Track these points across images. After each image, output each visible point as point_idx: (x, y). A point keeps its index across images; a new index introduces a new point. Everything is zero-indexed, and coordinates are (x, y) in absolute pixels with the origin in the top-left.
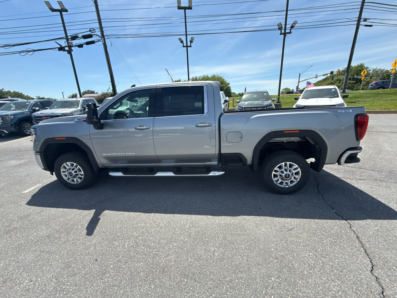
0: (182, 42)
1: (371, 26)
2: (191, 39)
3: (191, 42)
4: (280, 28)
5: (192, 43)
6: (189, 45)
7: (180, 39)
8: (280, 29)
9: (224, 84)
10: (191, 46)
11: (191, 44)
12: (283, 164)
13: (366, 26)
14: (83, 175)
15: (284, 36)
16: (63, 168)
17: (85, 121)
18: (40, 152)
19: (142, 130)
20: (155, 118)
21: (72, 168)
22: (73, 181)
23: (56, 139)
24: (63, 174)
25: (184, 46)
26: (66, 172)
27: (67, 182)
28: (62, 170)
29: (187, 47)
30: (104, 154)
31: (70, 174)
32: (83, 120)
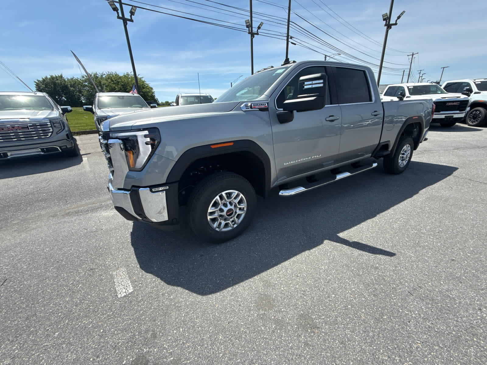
0: (115, 9)
1: (295, 44)
2: (132, 9)
3: (132, 13)
5: (133, 16)
7: (112, 5)
8: (247, 27)
10: (131, 20)
11: (131, 16)
12: (405, 146)
13: (292, 43)
14: (245, 209)
15: (252, 37)
16: (213, 206)
17: (261, 110)
18: (168, 182)
19: (332, 121)
20: (340, 105)
21: (229, 200)
22: (226, 225)
23: (213, 147)
24: (210, 219)
25: (119, 17)
26: (216, 212)
27: (217, 231)
28: (210, 210)
29: (125, 21)
30: (286, 164)
31: (228, 214)
32: (258, 107)
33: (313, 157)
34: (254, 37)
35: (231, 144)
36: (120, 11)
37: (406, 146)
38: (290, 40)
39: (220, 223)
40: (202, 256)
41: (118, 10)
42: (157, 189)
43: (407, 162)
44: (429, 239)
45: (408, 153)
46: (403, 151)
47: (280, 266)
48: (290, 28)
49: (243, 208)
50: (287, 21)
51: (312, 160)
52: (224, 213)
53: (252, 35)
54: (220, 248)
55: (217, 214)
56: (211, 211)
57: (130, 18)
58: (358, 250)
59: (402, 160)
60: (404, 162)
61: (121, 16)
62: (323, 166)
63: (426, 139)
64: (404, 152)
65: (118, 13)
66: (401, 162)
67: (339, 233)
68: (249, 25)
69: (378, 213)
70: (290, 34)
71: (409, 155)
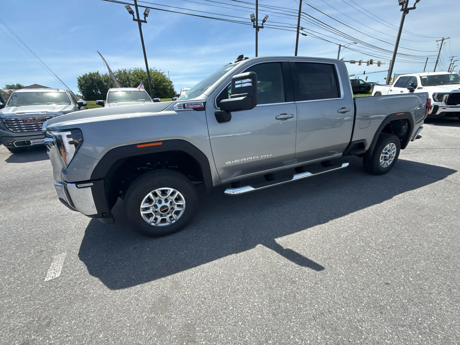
0: (131, 12)
1: (306, 35)
2: (146, 11)
3: (146, 15)
4: (253, 19)
5: (146, 17)
6: (142, 18)
7: (128, 8)
8: (253, 21)
9: (167, 82)
10: (145, 22)
11: (145, 18)
12: (388, 145)
13: (303, 34)
14: (184, 206)
15: (257, 30)
16: (146, 202)
17: (196, 109)
18: (92, 179)
19: (286, 119)
20: (296, 102)
21: (165, 197)
22: (164, 221)
23: (139, 146)
24: (143, 214)
25: (134, 20)
26: (151, 208)
27: (153, 226)
28: (142, 206)
29: (140, 22)
30: (229, 163)
31: (163, 210)
32: (192, 107)
33: (261, 157)
34: (259, 30)
35: (160, 143)
36: (135, 14)
37: (390, 145)
38: (300, 31)
39: (156, 219)
40: (135, 248)
41: (133, 13)
42: (82, 185)
43: (391, 162)
44: (373, 254)
45: (394, 153)
46: (385, 150)
47: (199, 267)
48: (301, 19)
49: (183, 205)
50: (298, 12)
51: (260, 159)
52: (158, 209)
53: (257, 28)
54: (156, 243)
55: (152, 210)
56: (144, 207)
57: (144, 19)
58: (286, 259)
59: (385, 160)
60: (388, 162)
61: (136, 18)
62: (282, 164)
63: (419, 137)
64: (387, 151)
65: (133, 16)
66: (384, 162)
67: (277, 237)
68: (254, 20)
69: (332, 219)
70: (300, 25)
71: (395, 154)
